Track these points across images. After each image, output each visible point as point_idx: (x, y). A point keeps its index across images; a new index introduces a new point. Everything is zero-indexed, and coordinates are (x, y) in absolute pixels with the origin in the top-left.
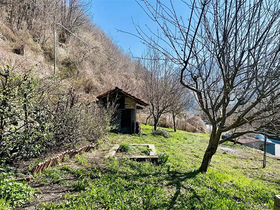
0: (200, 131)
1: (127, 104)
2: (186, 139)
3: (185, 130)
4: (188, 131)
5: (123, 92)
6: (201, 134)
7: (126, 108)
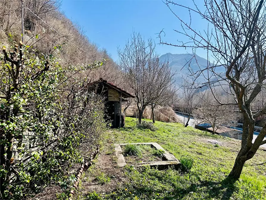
0: (173, 121)
1: (111, 97)
2: (170, 131)
3: (159, 120)
4: (162, 122)
5: (108, 83)
6: (174, 123)
7: (110, 100)
